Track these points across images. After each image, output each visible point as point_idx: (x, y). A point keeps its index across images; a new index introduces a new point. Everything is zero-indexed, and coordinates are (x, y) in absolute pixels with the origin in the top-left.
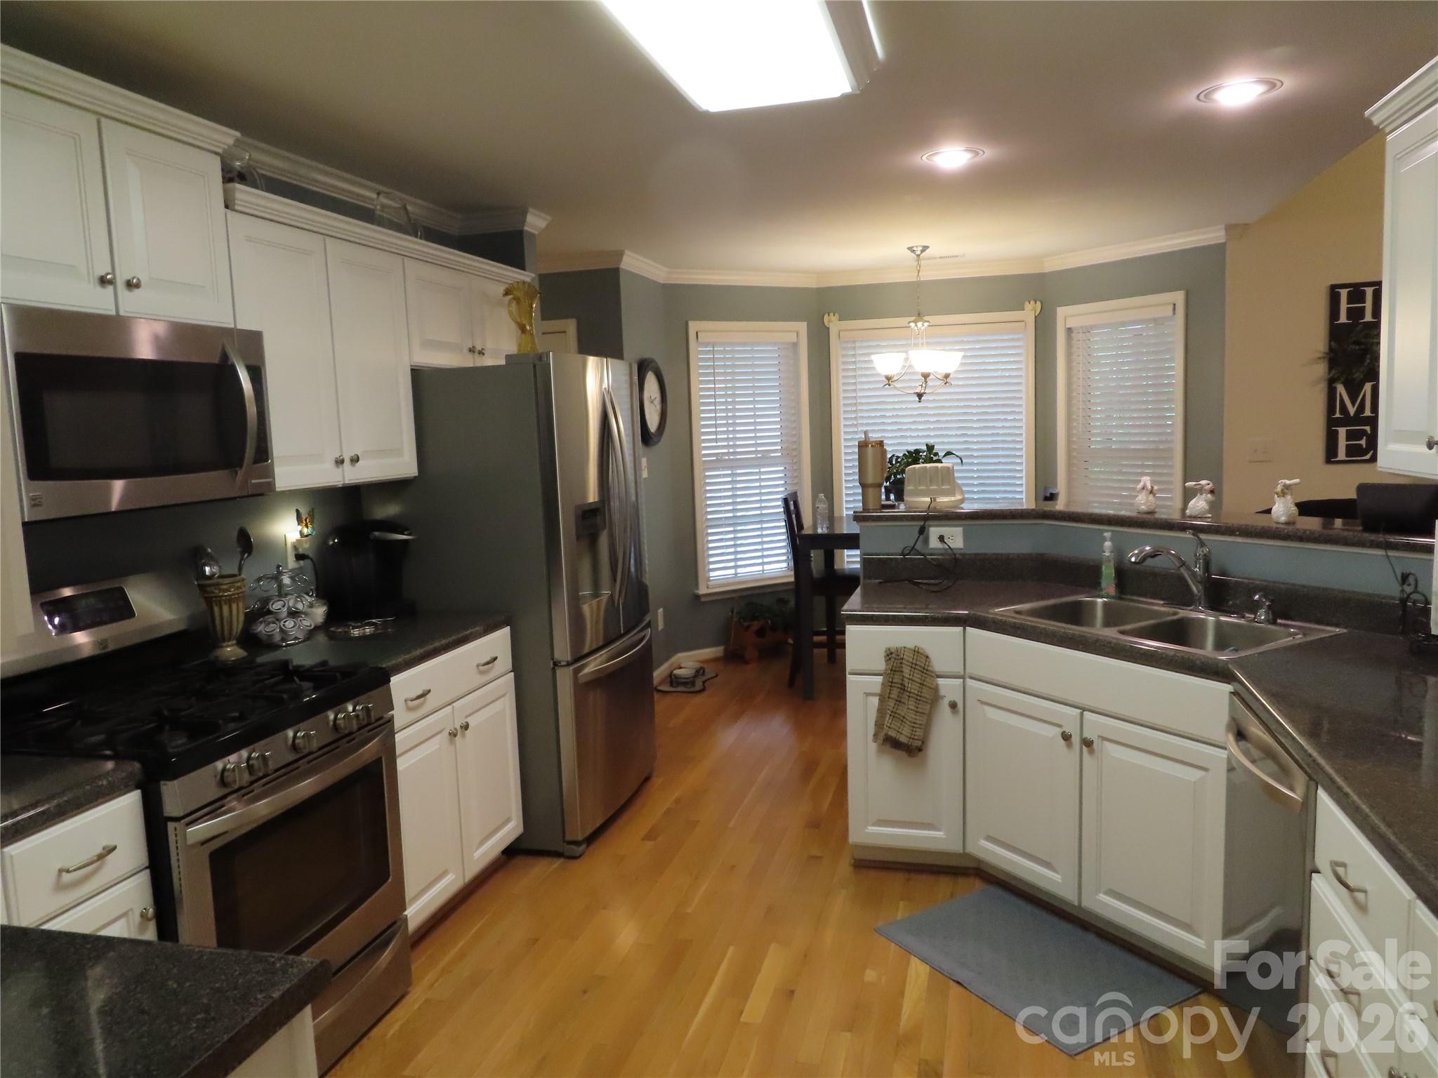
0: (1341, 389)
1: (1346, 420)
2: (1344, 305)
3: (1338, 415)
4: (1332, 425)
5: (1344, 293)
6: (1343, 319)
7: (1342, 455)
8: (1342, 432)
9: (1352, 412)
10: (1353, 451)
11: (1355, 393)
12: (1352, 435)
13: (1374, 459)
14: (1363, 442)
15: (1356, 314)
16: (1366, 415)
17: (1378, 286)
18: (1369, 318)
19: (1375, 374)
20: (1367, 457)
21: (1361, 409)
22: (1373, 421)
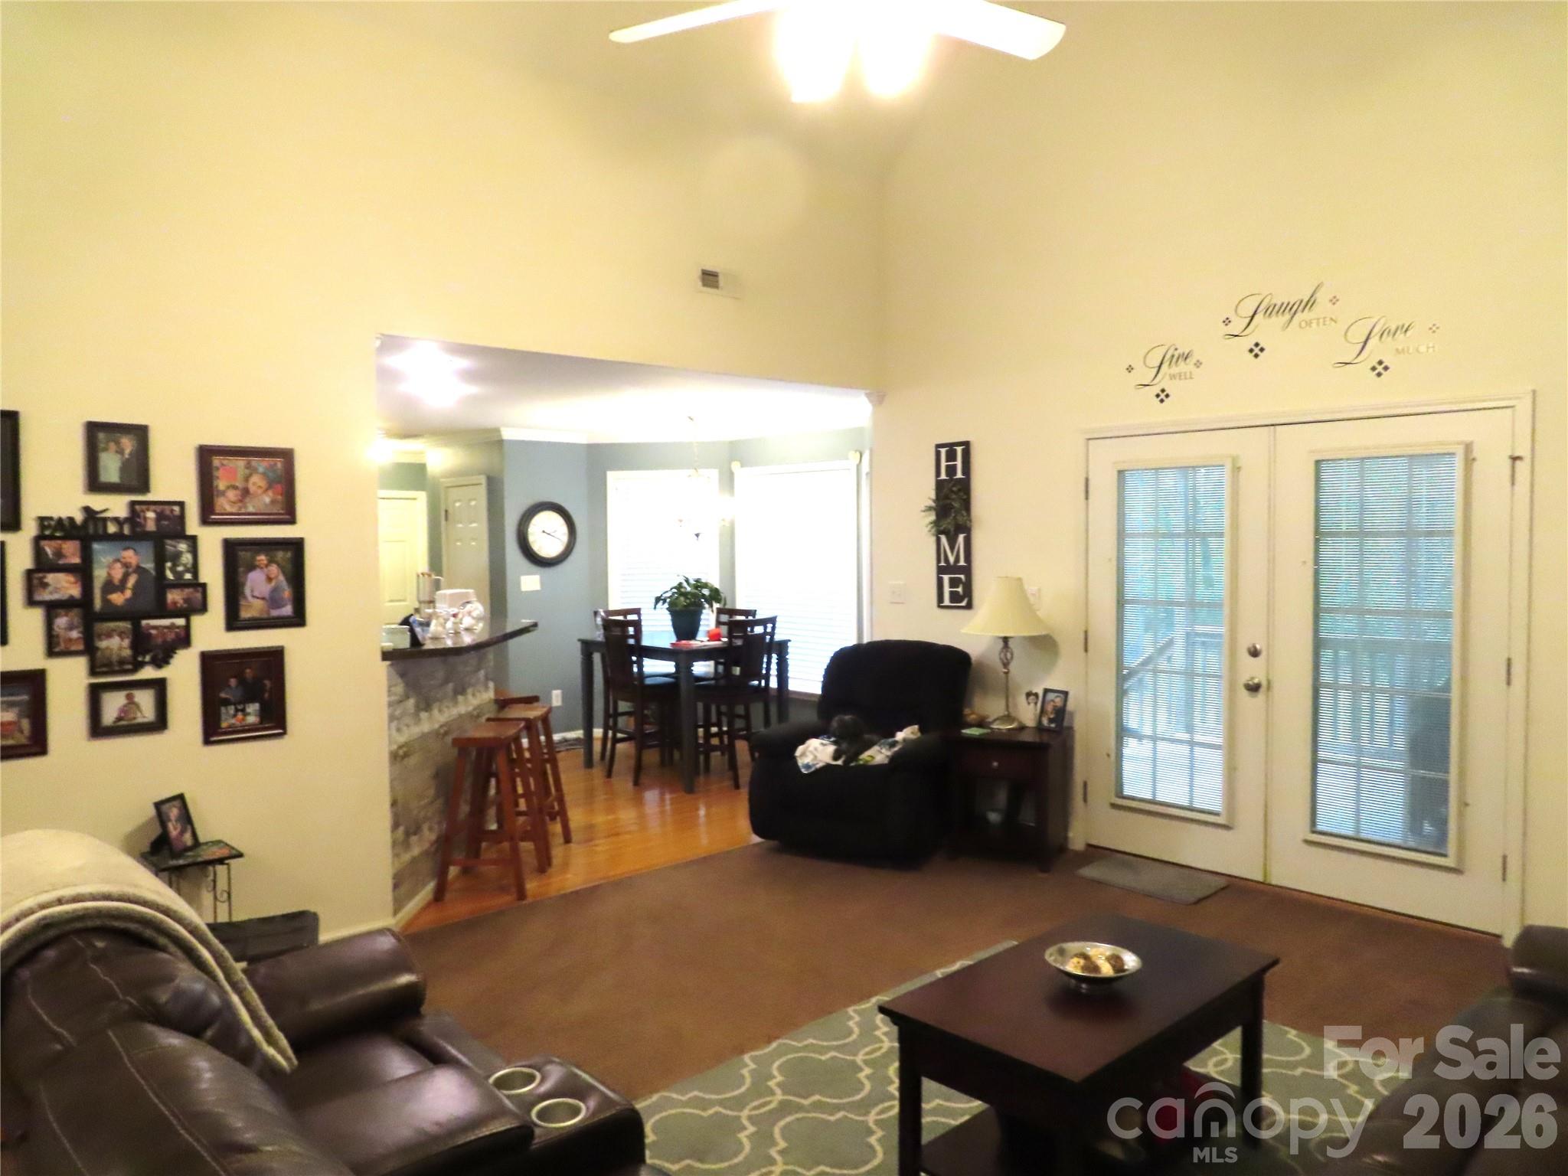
0: (944, 539)
1: (949, 569)
2: (943, 463)
3: (943, 564)
4: (941, 571)
5: (943, 451)
6: (943, 476)
7: (947, 602)
8: (946, 578)
9: (952, 559)
10: (955, 597)
11: (952, 543)
12: (954, 583)
13: (969, 606)
14: (960, 590)
15: (951, 470)
16: (962, 563)
17: (966, 445)
18: (959, 475)
19: (965, 529)
20: (963, 604)
21: (957, 559)
22: (967, 570)
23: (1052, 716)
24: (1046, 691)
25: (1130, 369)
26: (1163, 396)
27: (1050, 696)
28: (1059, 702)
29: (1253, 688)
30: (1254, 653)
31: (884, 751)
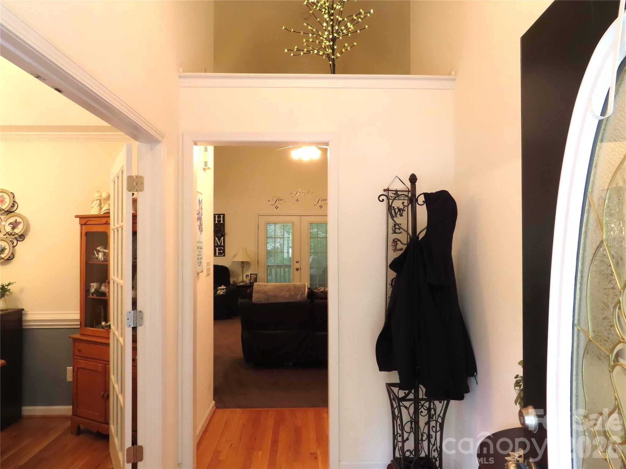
0: (216, 238)
1: (218, 246)
2: (217, 219)
3: (216, 245)
4: (215, 247)
5: (216, 216)
6: (216, 222)
7: (217, 255)
8: (217, 249)
9: (219, 244)
10: (220, 253)
11: (219, 240)
12: (219, 250)
13: (224, 256)
14: (222, 251)
15: (219, 221)
16: (222, 244)
17: (224, 215)
18: (222, 222)
19: (223, 235)
20: (223, 255)
21: (221, 243)
22: (224, 246)
23: (254, 280)
24: (251, 274)
25: (269, 201)
26: (277, 208)
27: (252, 275)
28: (255, 277)
29: (297, 269)
30: (297, 262)
31: (222, 291)
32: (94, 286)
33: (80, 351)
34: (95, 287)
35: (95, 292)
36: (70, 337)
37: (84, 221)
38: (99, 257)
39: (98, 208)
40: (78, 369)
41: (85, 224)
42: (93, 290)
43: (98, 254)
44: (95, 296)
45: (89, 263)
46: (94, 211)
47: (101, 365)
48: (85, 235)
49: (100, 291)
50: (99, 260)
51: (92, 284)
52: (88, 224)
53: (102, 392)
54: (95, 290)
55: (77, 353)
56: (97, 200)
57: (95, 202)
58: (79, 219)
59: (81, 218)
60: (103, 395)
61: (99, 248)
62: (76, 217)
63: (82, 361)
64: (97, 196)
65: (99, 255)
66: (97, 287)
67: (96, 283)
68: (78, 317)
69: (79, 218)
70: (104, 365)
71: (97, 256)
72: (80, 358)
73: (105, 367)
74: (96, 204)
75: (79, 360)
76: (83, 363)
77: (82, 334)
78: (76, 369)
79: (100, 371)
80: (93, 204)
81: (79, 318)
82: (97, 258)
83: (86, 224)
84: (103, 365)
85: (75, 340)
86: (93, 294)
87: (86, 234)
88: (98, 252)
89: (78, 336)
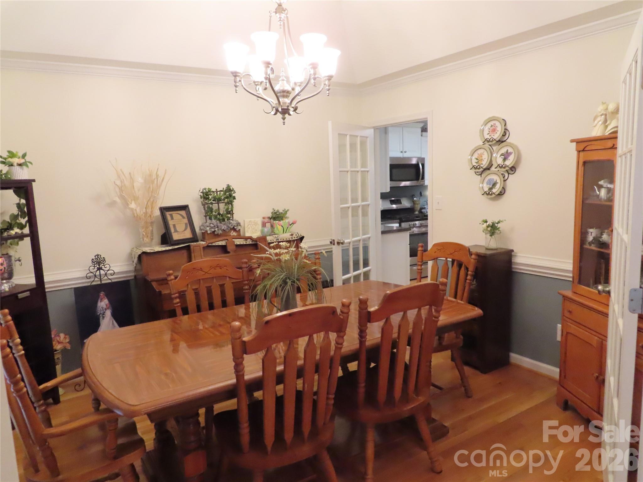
32: (592, 233)
33: (570, 312)
34: (594, 235)
35: (593, 241)
36: (559, 293)
37: (582, 146)
38: (600, 195)
39: (602, 127)
40: (567, 333)
41: (583, 150)
42: (590, 238)
43: (599, 191)
44: (593, 247)
45: (587, 202)
46: (597, 132)
47: (596, 338)
48: (583, 164)
49: (601, 240)
50: (601, 199)
51: (591, 230)
52: (586, 151)
53: (597, 373)
54: (594, 238)
55: (567, 314)
56: (602, 115)
57: (599, 119)
58: (576, 145)
59: (578, 142)
60: (597, 377)
61: (601, 183)
62: (572, 141)
63: (574, 326)
64: (601, 110)
65: (601, 191)
66: (596, 235)
67: (596, 229)
68: (570, 267)
69: (575, 143)
70: (601, 340)
71: (599, 193)
72: (571, 321)
73: (602, 342)
74: (600, 121)
75: (568, 323)
76: (573, 328)
77: (574, 293)
78: (565, 333)
79: (595, 346)
80: (596, 122)
81: (571, 269)
82: (598, 196)
83: (585, 149)
84: (598, 339)
85: (565, 298)
86: (590, 244)
87: (585, 163)
88: (600, 187)
89: (569, 294)
